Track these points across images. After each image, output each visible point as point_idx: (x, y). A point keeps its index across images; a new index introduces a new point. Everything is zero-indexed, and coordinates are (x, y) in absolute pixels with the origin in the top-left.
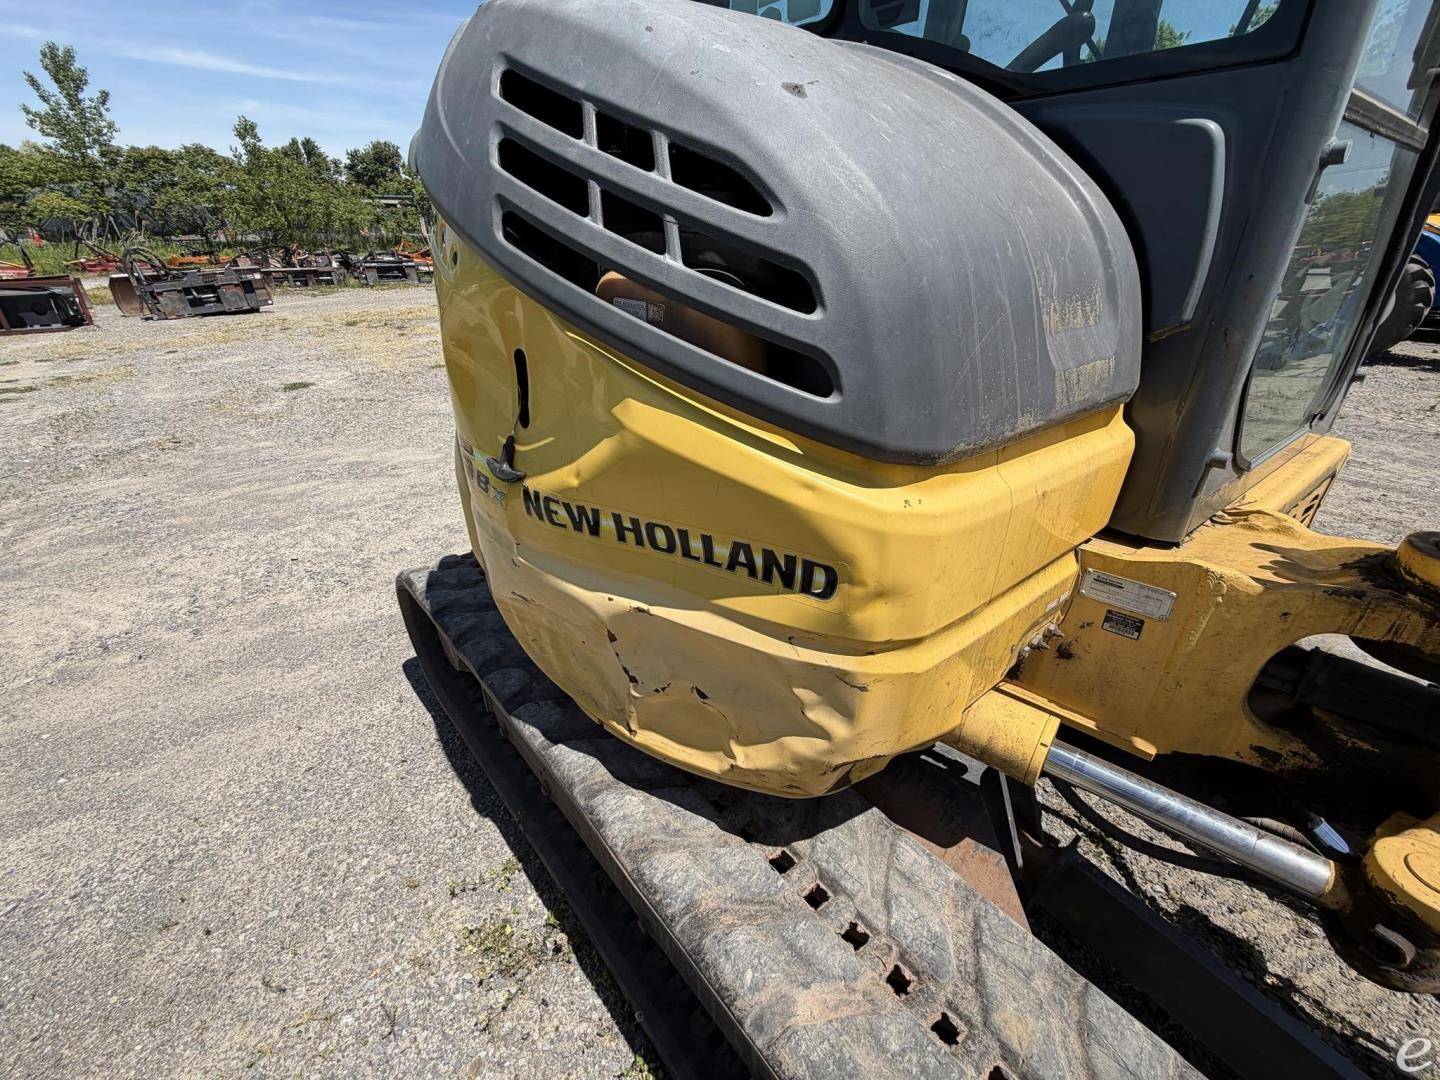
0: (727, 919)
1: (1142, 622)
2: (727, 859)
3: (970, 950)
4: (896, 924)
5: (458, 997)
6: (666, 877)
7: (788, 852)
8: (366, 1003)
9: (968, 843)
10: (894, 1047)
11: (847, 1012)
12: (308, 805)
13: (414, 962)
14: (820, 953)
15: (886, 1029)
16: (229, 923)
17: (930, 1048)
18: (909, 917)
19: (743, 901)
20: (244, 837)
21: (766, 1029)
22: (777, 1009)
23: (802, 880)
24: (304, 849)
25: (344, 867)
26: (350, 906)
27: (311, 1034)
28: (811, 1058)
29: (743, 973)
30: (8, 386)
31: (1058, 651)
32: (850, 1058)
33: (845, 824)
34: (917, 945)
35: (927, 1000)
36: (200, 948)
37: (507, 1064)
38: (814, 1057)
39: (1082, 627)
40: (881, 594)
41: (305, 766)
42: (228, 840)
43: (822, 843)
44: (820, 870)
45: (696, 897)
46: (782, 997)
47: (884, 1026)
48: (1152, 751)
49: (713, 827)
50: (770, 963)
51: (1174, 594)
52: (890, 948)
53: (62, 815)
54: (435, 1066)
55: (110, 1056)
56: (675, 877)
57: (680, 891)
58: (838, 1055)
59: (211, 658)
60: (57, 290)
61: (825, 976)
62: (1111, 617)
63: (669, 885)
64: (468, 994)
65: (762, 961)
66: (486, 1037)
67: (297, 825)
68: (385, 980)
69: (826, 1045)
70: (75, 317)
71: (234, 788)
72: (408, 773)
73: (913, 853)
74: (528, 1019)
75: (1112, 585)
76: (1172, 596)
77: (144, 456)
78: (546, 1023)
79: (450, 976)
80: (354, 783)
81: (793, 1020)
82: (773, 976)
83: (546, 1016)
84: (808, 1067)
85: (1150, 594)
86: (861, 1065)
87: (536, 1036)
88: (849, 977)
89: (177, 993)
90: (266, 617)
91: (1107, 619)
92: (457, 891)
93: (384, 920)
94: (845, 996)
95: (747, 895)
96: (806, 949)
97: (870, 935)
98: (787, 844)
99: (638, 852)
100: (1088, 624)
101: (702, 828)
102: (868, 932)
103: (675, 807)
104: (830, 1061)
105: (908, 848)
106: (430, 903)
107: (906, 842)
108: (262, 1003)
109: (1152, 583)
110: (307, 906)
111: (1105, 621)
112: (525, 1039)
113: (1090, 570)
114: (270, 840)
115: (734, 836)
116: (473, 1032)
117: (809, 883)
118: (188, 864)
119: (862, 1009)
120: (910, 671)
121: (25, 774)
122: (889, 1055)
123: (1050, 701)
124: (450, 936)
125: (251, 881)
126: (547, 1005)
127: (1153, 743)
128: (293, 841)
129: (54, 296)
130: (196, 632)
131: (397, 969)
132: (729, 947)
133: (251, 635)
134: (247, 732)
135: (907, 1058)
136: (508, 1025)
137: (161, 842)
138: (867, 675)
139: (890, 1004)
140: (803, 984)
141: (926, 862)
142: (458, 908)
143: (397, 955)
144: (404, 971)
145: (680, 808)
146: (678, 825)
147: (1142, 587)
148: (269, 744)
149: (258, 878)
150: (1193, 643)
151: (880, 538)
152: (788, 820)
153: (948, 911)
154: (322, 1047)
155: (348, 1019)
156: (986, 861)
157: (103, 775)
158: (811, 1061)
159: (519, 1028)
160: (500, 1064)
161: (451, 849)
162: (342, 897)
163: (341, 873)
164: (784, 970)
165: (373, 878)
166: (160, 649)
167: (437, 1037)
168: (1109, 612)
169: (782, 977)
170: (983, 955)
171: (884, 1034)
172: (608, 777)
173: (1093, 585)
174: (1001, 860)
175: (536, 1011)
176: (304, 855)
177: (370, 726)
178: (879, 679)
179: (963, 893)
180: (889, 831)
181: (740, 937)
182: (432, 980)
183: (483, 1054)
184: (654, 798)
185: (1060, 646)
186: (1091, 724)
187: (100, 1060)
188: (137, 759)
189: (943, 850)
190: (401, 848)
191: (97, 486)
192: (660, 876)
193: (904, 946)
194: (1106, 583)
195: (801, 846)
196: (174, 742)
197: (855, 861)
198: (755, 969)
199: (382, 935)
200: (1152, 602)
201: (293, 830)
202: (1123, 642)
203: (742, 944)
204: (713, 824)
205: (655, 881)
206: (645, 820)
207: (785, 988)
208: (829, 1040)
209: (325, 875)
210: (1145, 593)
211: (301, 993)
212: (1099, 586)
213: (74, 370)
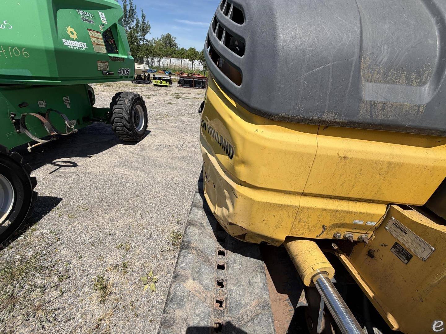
0: (194, 252)
1: (411, 256)
2: (207, 240)
3: (249, 318)
4: (232, 290)
5: (163, 242)
6: (190, 232)
7: (226, 252)
8: (150, 230)
9: (286, 296)
10: (197, 312)
11: (197, 294)
12: (170, 190)
13: (162, 230)
14: (204, 276)
15: (200, 306)
16: (145, 202)
17: (205, 322)
18: (238, 292)
19: (201, 251)
20: (158, 189)
21: (176, 278)
22: (183, 277)
23: (221, 260)
24: (164, 197)
25: (166, 204)
26: (162, 212)
27: (140, 229)
28: (177, 292)
29: (183, 263)
30: (186, 97)
31: (368, 252)
32: (185, 302)
33: (247, 258)
34: (232, 300)
35: (220, 314)
36: (139, 203)
37: (160, 261)
38: (177, 293)
39: (382, 245)
40: (243, 162)
41: (175, 182)
42: (155, 188)
43: (235, 256)
44: (228, 261)
45: (192, 241)
46: (187, 276)
47: (201, 305)
48: (395, 326)
49: (212, 232)
50: (191, 267)
51: (433, 249)
52: (225, 294)
53: (141, 171)
54: (150, 250)
55: (118, 210)
56: (192, 234)
57: (190, 237)
58: (182, 298)
59: (177, 156)
60: (204, 80)
61: (200, 282)
62: (397, 246)
63: (189, 234)
64: (165, 243)
65: (190, 265)
66: (161, 253)
67: (166, 192)
68: (155, 229)
69: (183, 294)
70: (204, 86)
71: (163, 180)
72: (190, 195)
73: (259, 280)
74: (170, 256)
75: (401, 230)
76: (431, 249)
77: (196, 115)
78: (172, 260)
79: (165, 237)
80: (180, 191)
81: (184, 283)
82: (189, 270)
83: (173, 259)
84: (174, 293)
85: (420, 242)
86: (185, 306)
87: (168, 261)
88: (206, 288)
89: (131, 207)
90: (191, 152)
91: (394, 247)
92: (179, 223)
93: (164, 218)
94: (201, 291)
95: (203, 250)
96: (202, 272)
97: (225, 287)
98: (227, 250)
99: (191, 224)
100: (385, 245)
101: (209, 229)
102: (225, 286)
103: (208, 221)
104: (179, 298)
105: (259, 278)
106: (173, 221)
107: (261, 276)
108: (138, 218)
109: (423, 238)
110: (156, 207)
111: (393, 247)
112: (166, 260)
113: (393, 218)
114: (160, 192)
115: (215, 237)
116: (160, 250)
117: (222, 262)
118: (148, 188)
119: (201, 298)
120: (251, 197)
121: (142, 162)
122: (194, 312)
123: (359, 273)
124: (171, 230)
125: (153, 197)
126: (175, 257)
127: (399, 323)
128: (163, 195)
129: (203, 81)
130: (179, 150)
131: (159, 228)
132: (186, 256)
133: (186, 154)
134: (172, 172)
135: (197, 317)
136: (166, 254)
137: (147, 183)
138: (238, 192)
139: (209, 304)
140: (194, 279)
141: (261, 285)
142: (177, 226)
143: (161, 226)
144: (159, 229)
145: (209, 222)
146: (205, 225)
147: (416, 237)
148: (173, 176)
149: (154, 197)
150: (436, 281)
151: (244, 139)
152: (232, 244)
153: (254, 303)
154: (139, 232)
155: (146, 230)
156: (287, 306)
157: (150, 167)
158: (176, 293)
159: (167, 257)
160: (159, 260)
161: (185, 214)
162: (162, 209)
163: (165, 205)
164: (193, 271)
165: (169, 210)
166: (173, 150)
167: (154, 246)
168: (396, 243)
169: (191, 272)
170: (250, 323)
171: (198, 307)
172: (202, 206)
173: (393, 227)
174: (292, 310)
175: (172, 256)
176: (163, 198)
177: (191, 182)
178: (242, 195)
179: (265, 304)
180: (260, 270)
181: (191, 256)
182: (162, 235)
183: (158, 255)
184: (206, 216)
185: (370, 250)
186: (371, 294)
187: (117, 210)
188: (155, 167)
189: (277, 292)
190: (177, 208)
191: (185, 118)
192: (189, 231)
193: (228, 297)
194: (399, 228)
195: (229, 253)
196: (162, 167)
197: (239, 267)
198: (186, 265)
199: (162, 221)
200: (419, 248)
201: (165, 193)
202: (399, 263)
203: (190, 258)
204: (212, 230)
205: (187, 231)
206: (199, 219)
207: (189, 276)
208: (184, 293)
209: (162, 204)
210: (418, 241)
211: (144, 220)
212: (394, 227)
213: (197, 97)
